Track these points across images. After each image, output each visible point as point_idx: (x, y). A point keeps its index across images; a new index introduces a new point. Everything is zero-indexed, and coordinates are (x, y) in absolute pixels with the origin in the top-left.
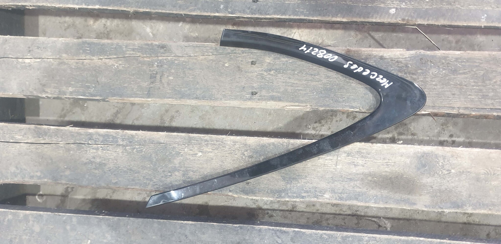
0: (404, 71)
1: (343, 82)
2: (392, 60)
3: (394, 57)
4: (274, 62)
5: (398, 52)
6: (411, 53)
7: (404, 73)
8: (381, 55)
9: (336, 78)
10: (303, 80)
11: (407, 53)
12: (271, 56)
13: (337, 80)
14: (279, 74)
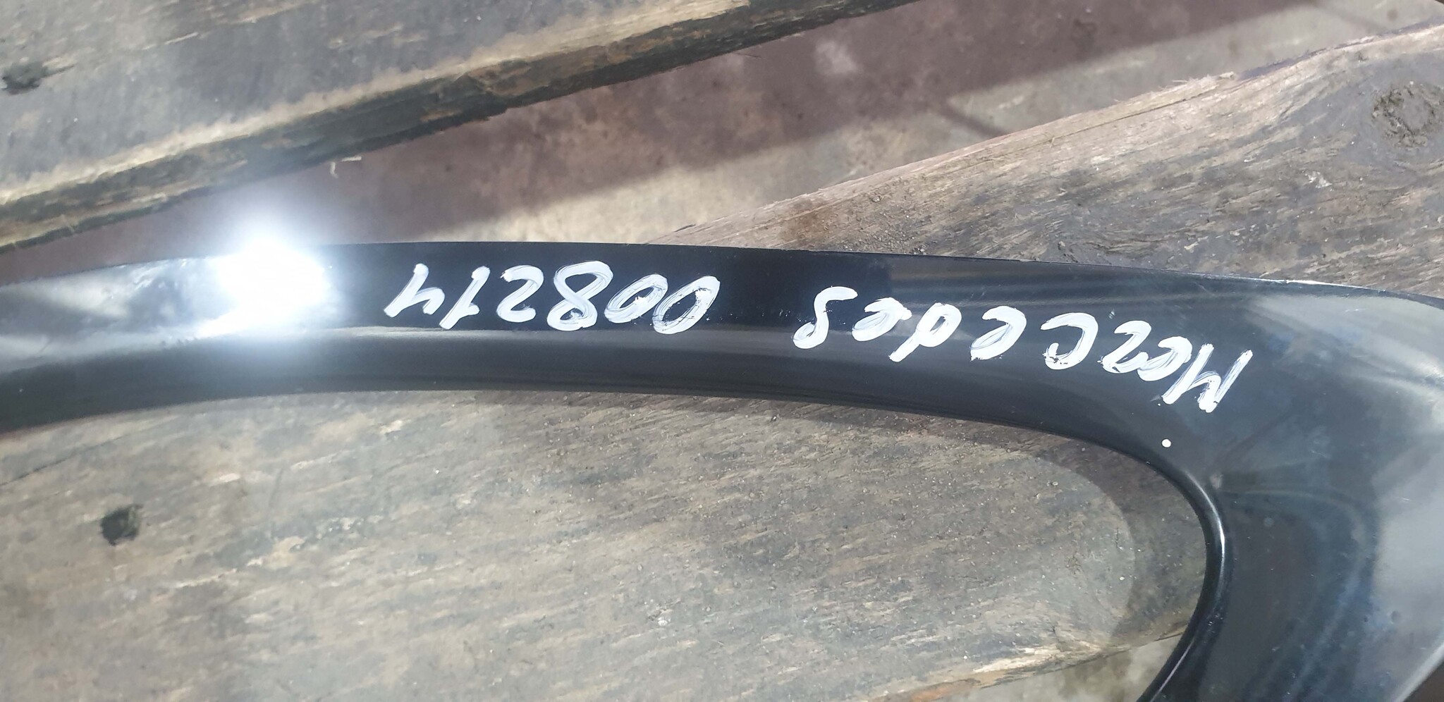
0: (1294, 237)
1: (849, 461)
2: (1169, 183)
3: (1172, 153)
4: (269, 469)
5: (1191, 109)
6: (1287, 82)
7: (1294, 248)
8: (1063, 168)
9: (789, 450)
10: (539, 541)
11: (1255, 94)
12: (240, 432)
13: (800, 461)
14: (335, 549)
